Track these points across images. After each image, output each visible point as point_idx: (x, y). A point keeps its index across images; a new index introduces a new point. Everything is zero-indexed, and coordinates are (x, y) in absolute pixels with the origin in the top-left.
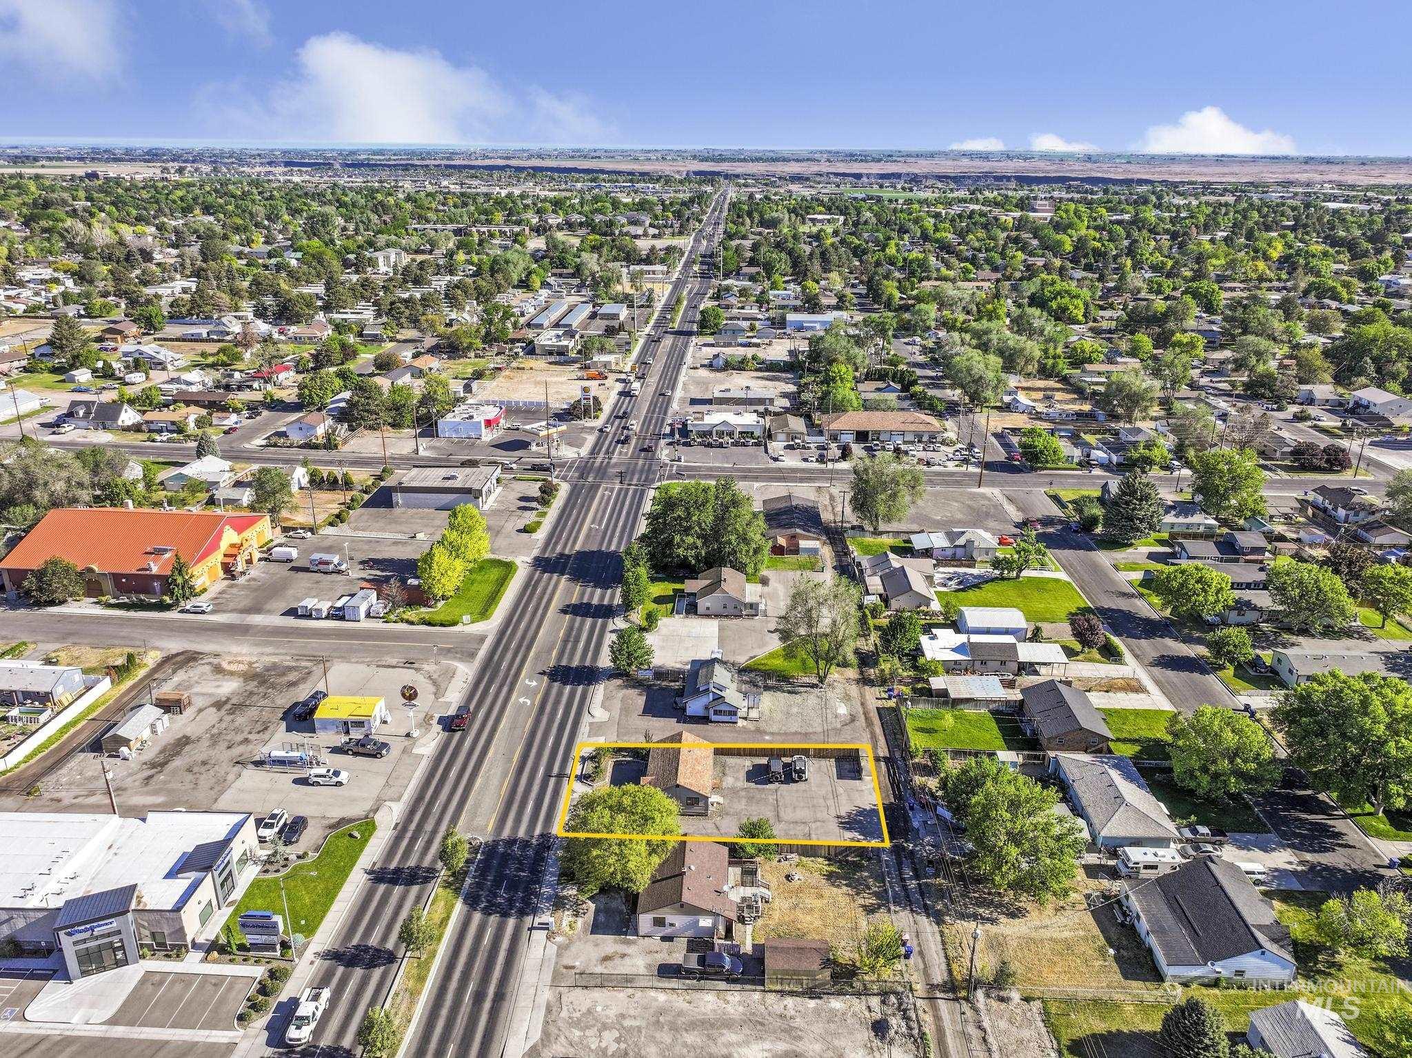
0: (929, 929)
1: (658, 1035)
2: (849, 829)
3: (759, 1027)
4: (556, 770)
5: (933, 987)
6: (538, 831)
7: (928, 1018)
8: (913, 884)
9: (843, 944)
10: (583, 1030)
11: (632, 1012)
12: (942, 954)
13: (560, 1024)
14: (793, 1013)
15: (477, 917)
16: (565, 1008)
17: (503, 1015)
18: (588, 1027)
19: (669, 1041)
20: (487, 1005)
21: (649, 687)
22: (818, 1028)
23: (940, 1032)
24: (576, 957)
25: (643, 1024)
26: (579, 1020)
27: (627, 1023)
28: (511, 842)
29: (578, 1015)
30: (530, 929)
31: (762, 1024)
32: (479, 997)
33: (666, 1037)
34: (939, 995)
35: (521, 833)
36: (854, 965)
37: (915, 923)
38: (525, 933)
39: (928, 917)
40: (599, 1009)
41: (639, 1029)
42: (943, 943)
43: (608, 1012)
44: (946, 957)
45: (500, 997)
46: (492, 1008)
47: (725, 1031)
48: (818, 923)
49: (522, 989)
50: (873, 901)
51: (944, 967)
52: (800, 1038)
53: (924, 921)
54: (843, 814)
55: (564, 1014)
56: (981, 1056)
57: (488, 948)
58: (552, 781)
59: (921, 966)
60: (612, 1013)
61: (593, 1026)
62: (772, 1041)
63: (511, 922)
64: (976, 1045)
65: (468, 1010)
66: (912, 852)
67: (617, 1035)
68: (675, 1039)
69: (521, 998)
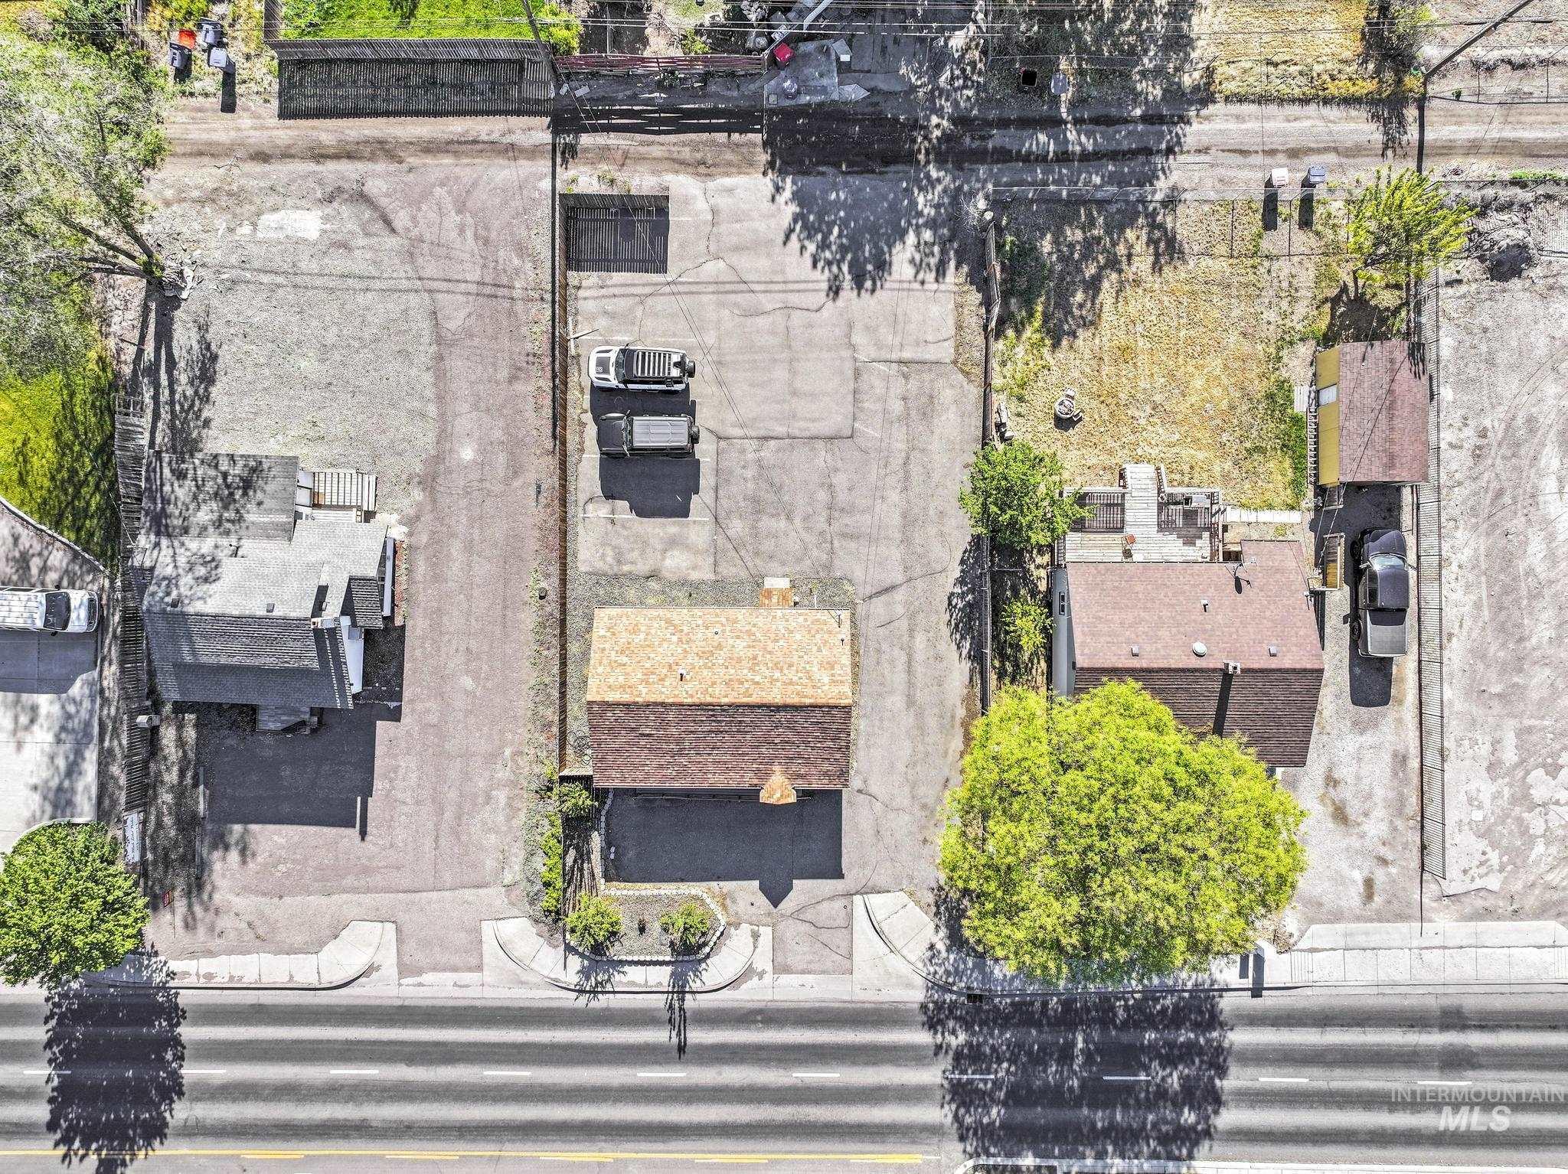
0: (1218, 125)
1: (1535, 696)
2: (883, 265)
3: (1507, 499)
4: (661, 1036)
5: (1391, 144)
6: (922, 1037)
7: (1480, 168)
8: (1076, 139)
9: (1271, 315)
10: (1531, 841)
11: (1485, 750)
12: (1295, 110)
13: (1518, 886)
14: (1468, 432)
15: (1228, 1118)
16: (1479, 883)
17: (1498, 1003)
18: (1524, 830)
19: (1547, 671)
20: (1476, 1039)
21: (188, 823)
22: (1509, 386)
23: (1501, 148)
24: (1340, 880)
25: (1511, 725)
26: (1506, 851)
27: (1510, 756)
28: (961, 1094)
29: (1494, 857)
30: (1257, 991)
31: (1500, 493)
32: (1455, 1061)
33: (1539, 678)
34: (1412, 133)
35: (932, 1075)
36: (1335, 301)
37: (1204, 150)
38: (1269, 1001)
39: (1184, 120)
40: (1478, 815)
41: (1523, 733)
42: (1263, 99)
43: (1485, 797)
44: (1304, 101)
45: (1453, 1019)
46: (1482, 1027)
47: (1522, 567)
48: (1215, 363)
49: (1426, 976)
50: (1136, 237)
51: (1333, 112)
52: (1531, 420)
53: (1197, 130)
54: (822, 277)
55: (1494, 882)
56: (1557, 80)
57: (1316, 1071)
58: (696, 1036)
59: (1331, 158)
60: (1486, 789)
61: (1519, 820)
62: (1541, 476)
63: (1239, 1038)
64: (1534, 84)
65: (1490, 1074)
66: (961, 120)
67: (1540, 772)
68: (1545, 662)
69: (1451, 974)
